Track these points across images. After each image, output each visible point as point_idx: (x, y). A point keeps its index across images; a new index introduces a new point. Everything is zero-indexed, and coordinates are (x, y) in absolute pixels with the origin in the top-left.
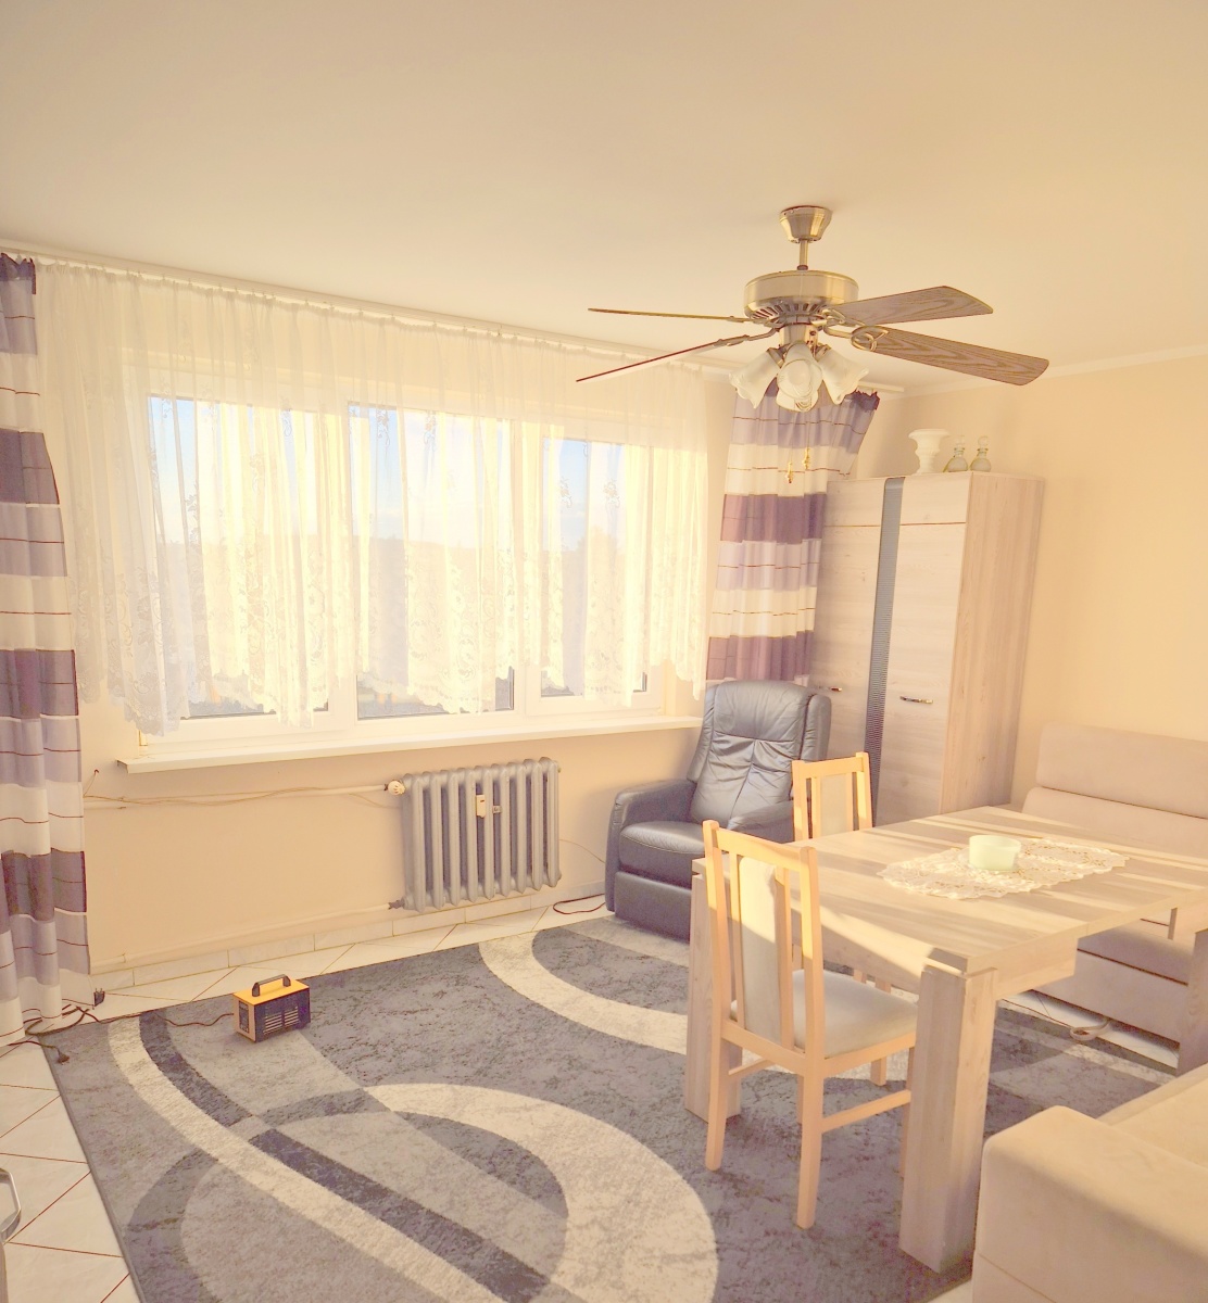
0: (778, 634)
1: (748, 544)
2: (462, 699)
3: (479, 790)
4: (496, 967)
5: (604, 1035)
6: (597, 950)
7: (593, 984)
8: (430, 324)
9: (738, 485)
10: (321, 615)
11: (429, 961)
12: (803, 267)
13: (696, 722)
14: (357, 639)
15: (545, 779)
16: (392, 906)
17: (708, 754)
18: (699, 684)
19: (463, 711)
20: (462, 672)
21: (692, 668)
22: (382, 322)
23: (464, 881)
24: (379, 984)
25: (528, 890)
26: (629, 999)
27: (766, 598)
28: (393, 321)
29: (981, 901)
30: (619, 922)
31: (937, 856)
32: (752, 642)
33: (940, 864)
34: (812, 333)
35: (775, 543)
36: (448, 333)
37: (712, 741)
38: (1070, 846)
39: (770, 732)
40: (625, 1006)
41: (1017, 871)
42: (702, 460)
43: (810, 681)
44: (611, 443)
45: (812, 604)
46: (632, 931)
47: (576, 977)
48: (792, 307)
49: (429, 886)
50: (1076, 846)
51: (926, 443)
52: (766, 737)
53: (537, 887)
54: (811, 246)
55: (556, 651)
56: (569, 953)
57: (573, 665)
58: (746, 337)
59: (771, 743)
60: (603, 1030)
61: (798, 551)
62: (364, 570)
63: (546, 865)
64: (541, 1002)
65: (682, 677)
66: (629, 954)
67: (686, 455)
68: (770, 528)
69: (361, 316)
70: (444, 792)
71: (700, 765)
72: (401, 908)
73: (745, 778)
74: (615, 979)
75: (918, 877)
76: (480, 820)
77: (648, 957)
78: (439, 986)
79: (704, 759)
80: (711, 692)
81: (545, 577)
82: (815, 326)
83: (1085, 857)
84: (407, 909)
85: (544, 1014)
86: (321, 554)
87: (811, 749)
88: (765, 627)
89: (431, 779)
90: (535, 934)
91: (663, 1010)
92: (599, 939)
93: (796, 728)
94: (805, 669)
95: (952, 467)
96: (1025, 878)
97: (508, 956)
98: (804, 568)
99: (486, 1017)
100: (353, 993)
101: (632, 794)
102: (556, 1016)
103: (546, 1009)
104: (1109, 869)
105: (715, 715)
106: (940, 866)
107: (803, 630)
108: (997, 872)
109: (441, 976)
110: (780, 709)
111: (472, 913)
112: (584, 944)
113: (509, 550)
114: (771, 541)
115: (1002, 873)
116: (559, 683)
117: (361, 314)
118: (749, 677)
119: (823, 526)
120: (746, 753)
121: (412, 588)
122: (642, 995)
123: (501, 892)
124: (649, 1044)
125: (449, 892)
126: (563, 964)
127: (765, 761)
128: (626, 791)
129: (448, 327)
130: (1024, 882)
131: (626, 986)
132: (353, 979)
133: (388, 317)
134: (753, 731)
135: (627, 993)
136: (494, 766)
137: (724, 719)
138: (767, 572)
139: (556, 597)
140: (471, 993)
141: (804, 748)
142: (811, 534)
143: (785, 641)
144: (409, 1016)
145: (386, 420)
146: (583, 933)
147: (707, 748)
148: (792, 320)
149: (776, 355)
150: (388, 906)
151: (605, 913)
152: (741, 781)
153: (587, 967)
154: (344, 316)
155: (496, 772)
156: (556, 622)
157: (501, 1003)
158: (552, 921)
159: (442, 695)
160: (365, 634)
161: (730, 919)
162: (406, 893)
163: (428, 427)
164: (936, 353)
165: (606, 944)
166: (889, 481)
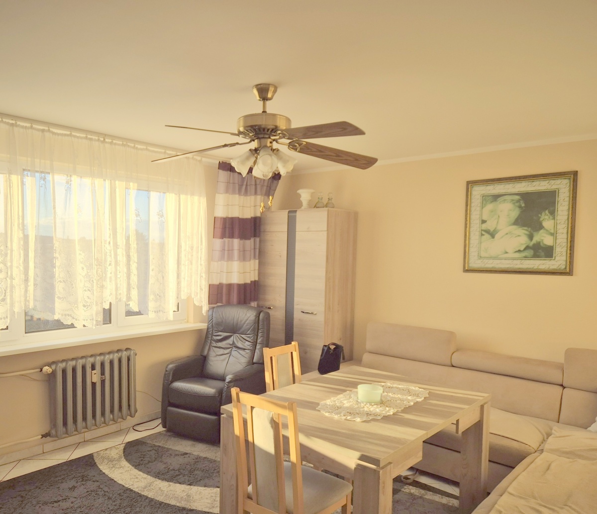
0: (242, 282)
1: (226, 240)
2: (84, 320)
3: (93, 368)
4: (104, 468)
5: (169, 505)
6: (160, 452)
7: (159, 473)
8: (68, 133)
9: (221, 213)
10: (6, 278)
11: (65, 467)
12: (264, 112)
13: (204, 326)
14: (26, 291)
15: (129, 359)
16: (43, 436)
17: (211, 342)
18: (205, 307)
19: (84, 326)
20: (84, 306)
21: (202, 300)
22: (43, 131)
23: (85, 418)
24: (36, 485)
25: (120, 420)
26: (180, 481)
27: (236, 265)
28: (49, 131)
29: (373, 422)
30: (169, 434)
31: (341, 396)
32: (230, 286)
33: (344, 400)
34: (271, 143)
35: (239, 240)
36: (78, 137)
37: (212, 335)
38: (400, 386)
39: (241, 330)
40: (178, 485)
41: (382, 403)
42: (204, 201)
43: (258, 305)
44: (160, 192)
45: (257, 268)
46: (176, 439)
47: (149, 470)
48: (262, 130)
49: (65, 424)
50: (402, 386)
51: (305, 195)
52: (240, 332)
53: (124, 418)
54: (268, 103)
55: (134, 293)
56: (144, 455)
57: (143, 299)
58: (237, 144)
59: (242, 336)
60: (167, 502)
61: (249, 243)
62: (31, 255)
63: (129, 406)
64: (131, 487)
65: (197, 304)
66: (177, 453)
67: (196, 198)
68: (236, 232)
69: (31, 127)
70: (74, 370)
71: (207, 348)
72: (48, 437)
73: (230, 353)
74: (171, 469)
75: (337, 409)
76: (94, 384)
77: (187, 454)
78: (72, 483)
79: (209, 344)
80: (211, 311)
81: (128, 257)
82: (272, 139)
83: (409, 392)
84: (52, 437)
85: (134, 495)
86: (7, 247)
87: (262, 338)
88: (236, 279)
89: (66, 364)
90: (124, 445)
91: (199, 485)
92: (160, 445)
93: (254, 328)
94: (256, 298)
95: (318, 206)
96: (387, 406)
97: (111, 460)
98: (252, 251)
99: (100, 501)
100: (20, 493)
101: (175, 365)
102: (140, 496)
103: (135, 492)
104: (423, 399)
105: (214, 322)
106: (345, 402)
107: (253, 280)
108: (373, 404)
109: (73, 476)
110: (245, 319)
111: (88, 435)
112: (152, 448)
113: (109, 243)
114: (237, 238)
115: (377, 405)
116: (135, 309)
117: (32, 126)
118: (229, 303)
119: (260, 231)
120: (230, 341)
121: (58, 263)
122: (186, 477)
123: (105, 423)
124: (194, 508)
125: (76, 425)
126: (142, 462)
127: (240, 345)
128: (171, 363)
129: (78, 135)
130: (387, 409)
131: (177, 473)
132: (20, 484)
133: (47, 128)
134: (234, 329)
135: (178, 477)
136: (101, 354)
137: (218, 324)
138: (236, 253)
139: (134, 266)
140: (91, 486)
141: (259, 338)
142: (255, 236)
143: (245, 285)
144: (55, 504)
145: (44, 179)
146: (151, 442)
147: (210, 339)
148: (262, 136)
149: (254, 152)
150: (41, 436)
151: (160, 429)
152: (229, 355)
153: (154, 463)
154: (22, 127)
155: (102, 357)
156: (134, 279)
157: (109, 490)
158: (133, 436)
159: (73, 318)
160: (31, 288)
161: (247, 441)
162: (51, 428)
163: (67, 183)
164: (327, 154)
165: (163, 448)
166: (289, 212)
